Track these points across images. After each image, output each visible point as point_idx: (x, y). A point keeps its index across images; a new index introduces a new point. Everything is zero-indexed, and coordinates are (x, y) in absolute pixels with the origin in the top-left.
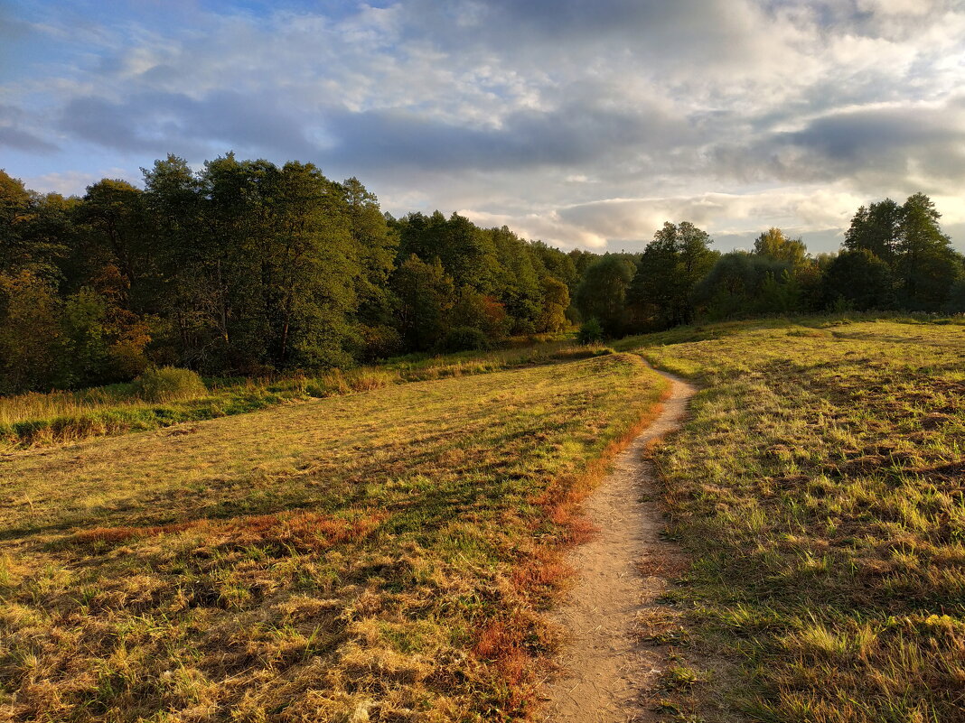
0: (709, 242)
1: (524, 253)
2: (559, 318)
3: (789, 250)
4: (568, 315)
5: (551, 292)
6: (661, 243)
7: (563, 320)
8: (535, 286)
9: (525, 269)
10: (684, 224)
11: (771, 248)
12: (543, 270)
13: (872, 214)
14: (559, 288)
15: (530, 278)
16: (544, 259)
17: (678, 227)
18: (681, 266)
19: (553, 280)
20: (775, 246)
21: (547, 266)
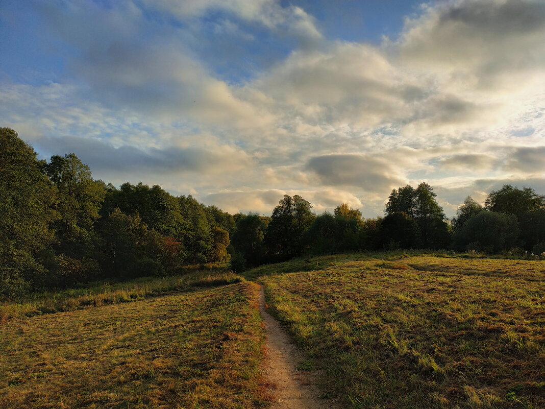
0: (310, 207)
1: (201, 212)
2: (223, 252)
3: (353, 215)
4: (229, 251)
5: (218, 236)
6: (283, 207)
7: (225, 254)
8: (207, 232)
9: (201, 221)
10: (296, 196)
11: (343, 214)
12: (214, 223)
13: (400, 194)
14: (223, 234)
15: (204, 226)
16: (215, 216)
17: (293, 198)
18: (295, 221)
19: (219, 229)
20: (345, 213)
21: (217, 221)
